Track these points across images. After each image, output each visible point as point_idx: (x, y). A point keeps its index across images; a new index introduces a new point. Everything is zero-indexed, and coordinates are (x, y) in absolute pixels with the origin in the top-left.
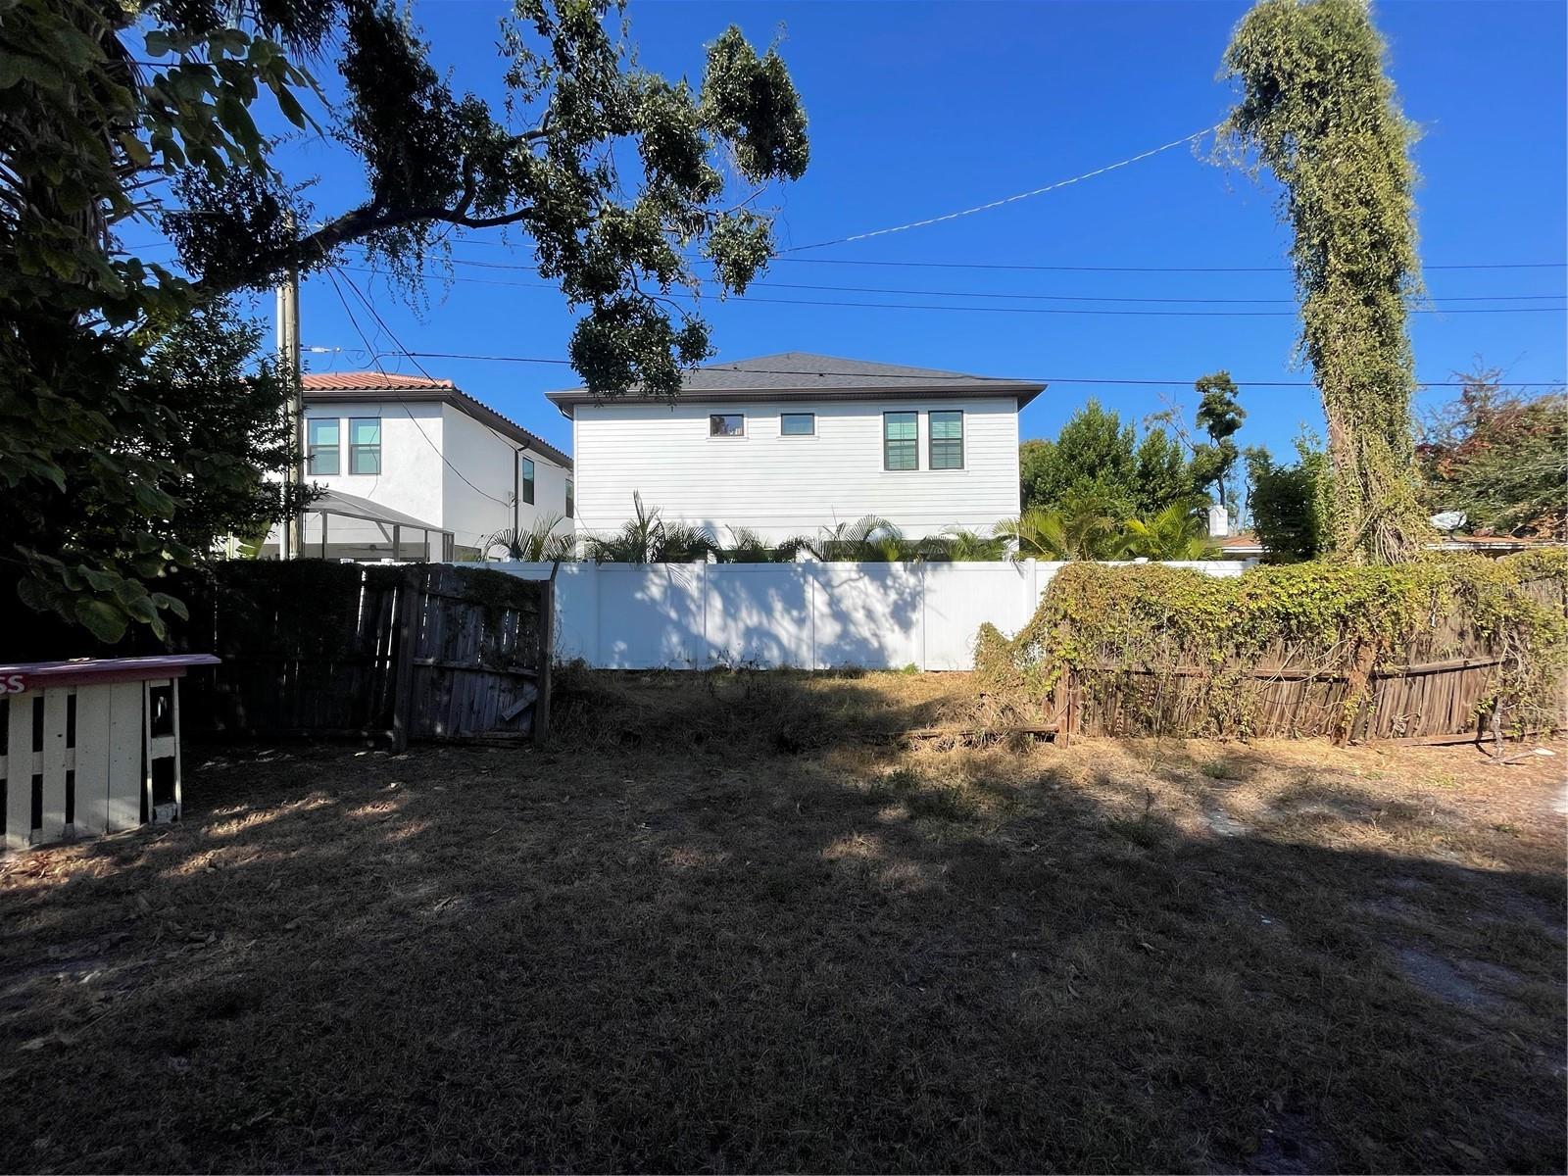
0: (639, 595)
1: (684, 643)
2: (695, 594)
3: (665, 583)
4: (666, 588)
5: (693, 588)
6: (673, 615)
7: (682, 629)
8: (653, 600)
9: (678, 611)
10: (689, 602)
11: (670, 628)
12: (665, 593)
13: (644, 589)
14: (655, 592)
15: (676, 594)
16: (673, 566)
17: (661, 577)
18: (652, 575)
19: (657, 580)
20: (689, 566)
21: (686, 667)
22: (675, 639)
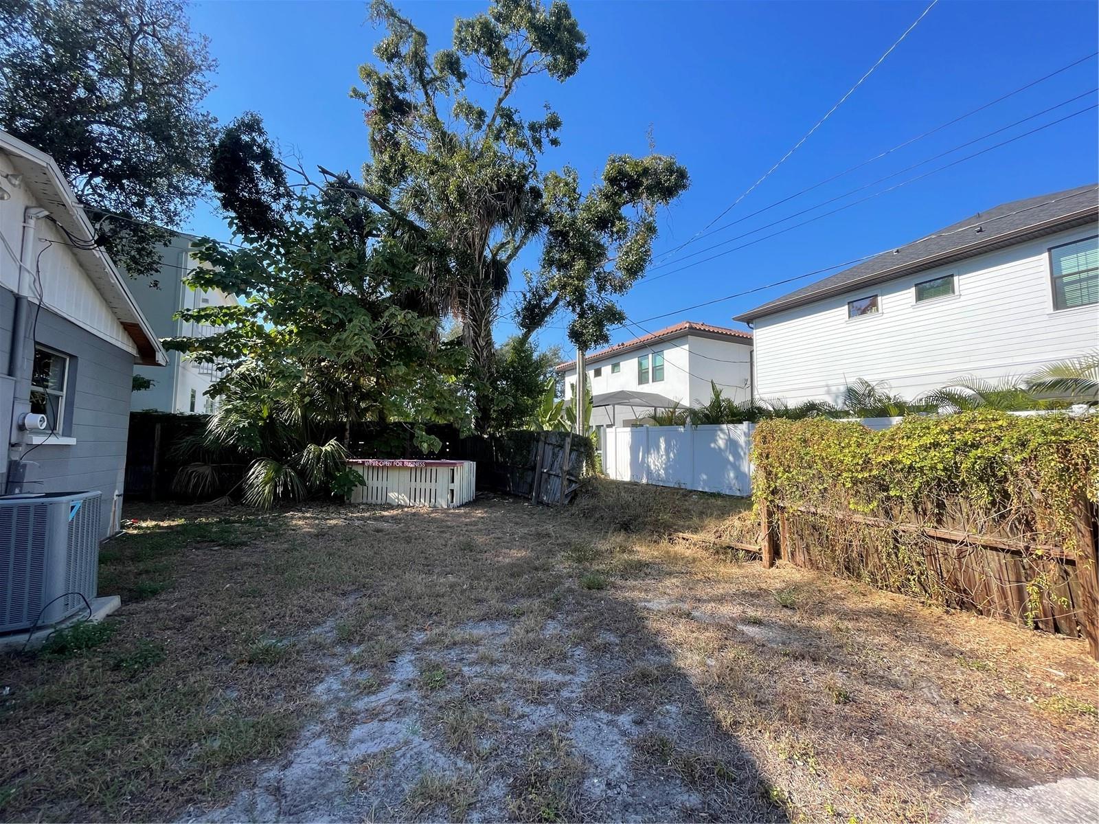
0: (712, 445)
1: (736, 478)
2: (743, 445)
3: (726, 437)
4: (727, 440)
5: (742, 440)
6: (731, 458)
7: (737, 468)
8: (719, 448)
9: (733, 456)
10: (740, 450)
11: (729, 467)
12: (726, 444)
13: (715, 441)
14: (721, 443)
15: (732, 444)
16: (731, 426)
17: (724, 433)
18: (719, 432)
19: (722, 436)
20: (740, 426)
21: (738, 494)
22: (732, 475)
